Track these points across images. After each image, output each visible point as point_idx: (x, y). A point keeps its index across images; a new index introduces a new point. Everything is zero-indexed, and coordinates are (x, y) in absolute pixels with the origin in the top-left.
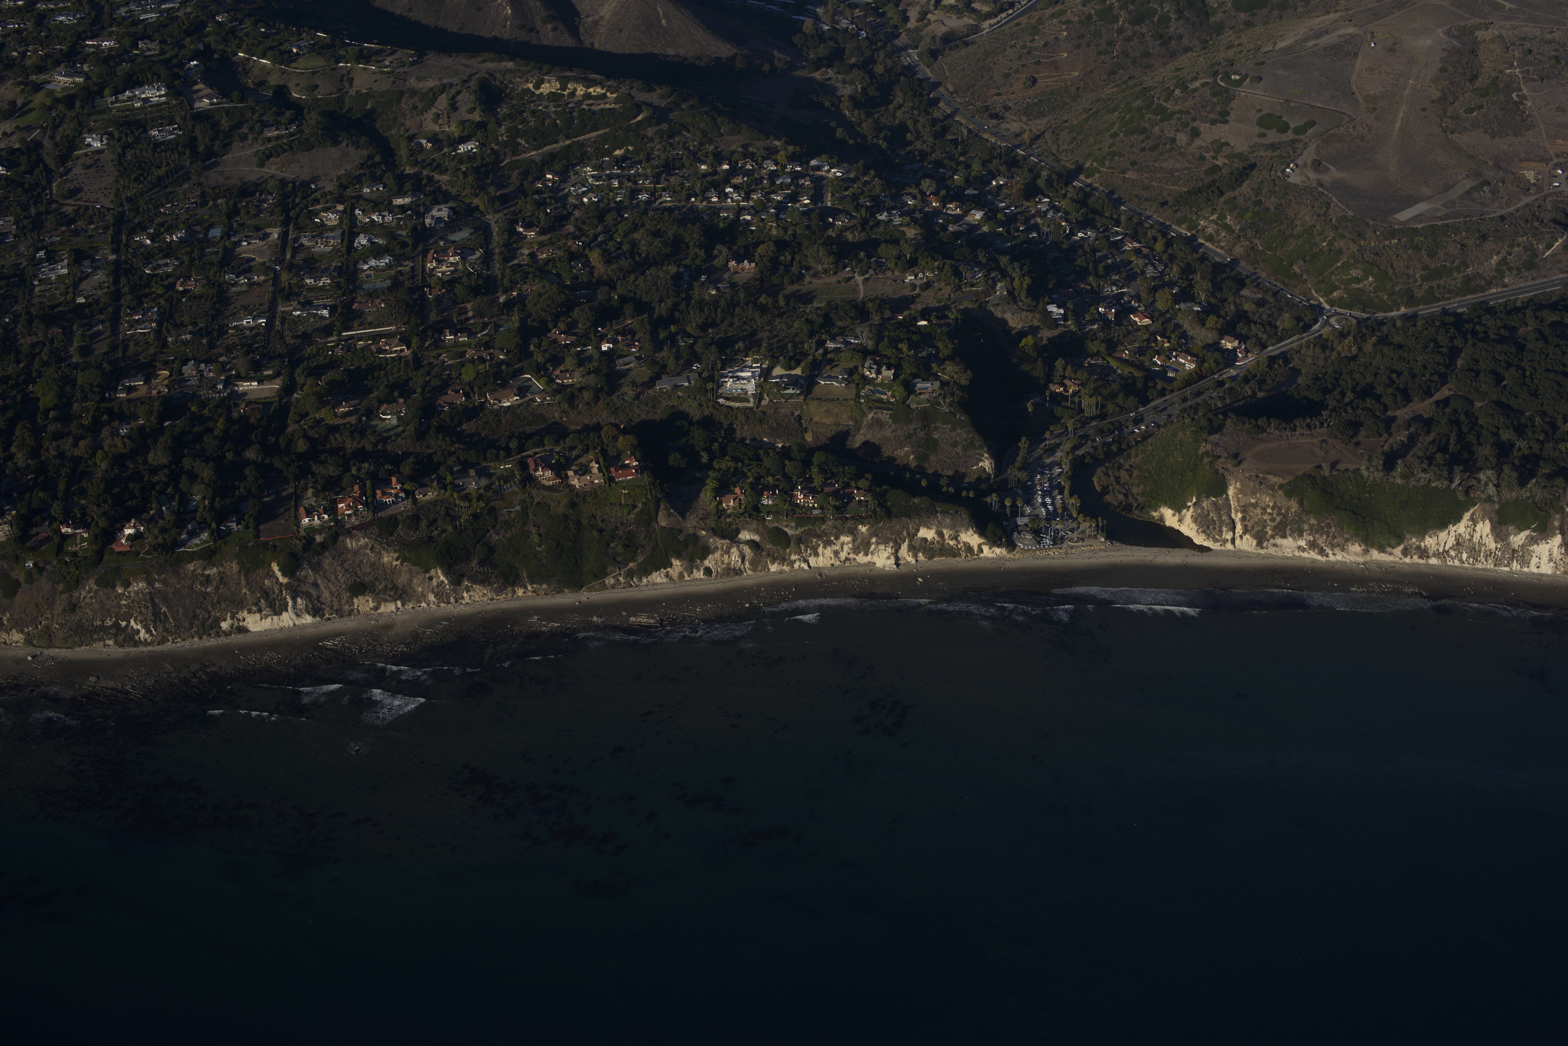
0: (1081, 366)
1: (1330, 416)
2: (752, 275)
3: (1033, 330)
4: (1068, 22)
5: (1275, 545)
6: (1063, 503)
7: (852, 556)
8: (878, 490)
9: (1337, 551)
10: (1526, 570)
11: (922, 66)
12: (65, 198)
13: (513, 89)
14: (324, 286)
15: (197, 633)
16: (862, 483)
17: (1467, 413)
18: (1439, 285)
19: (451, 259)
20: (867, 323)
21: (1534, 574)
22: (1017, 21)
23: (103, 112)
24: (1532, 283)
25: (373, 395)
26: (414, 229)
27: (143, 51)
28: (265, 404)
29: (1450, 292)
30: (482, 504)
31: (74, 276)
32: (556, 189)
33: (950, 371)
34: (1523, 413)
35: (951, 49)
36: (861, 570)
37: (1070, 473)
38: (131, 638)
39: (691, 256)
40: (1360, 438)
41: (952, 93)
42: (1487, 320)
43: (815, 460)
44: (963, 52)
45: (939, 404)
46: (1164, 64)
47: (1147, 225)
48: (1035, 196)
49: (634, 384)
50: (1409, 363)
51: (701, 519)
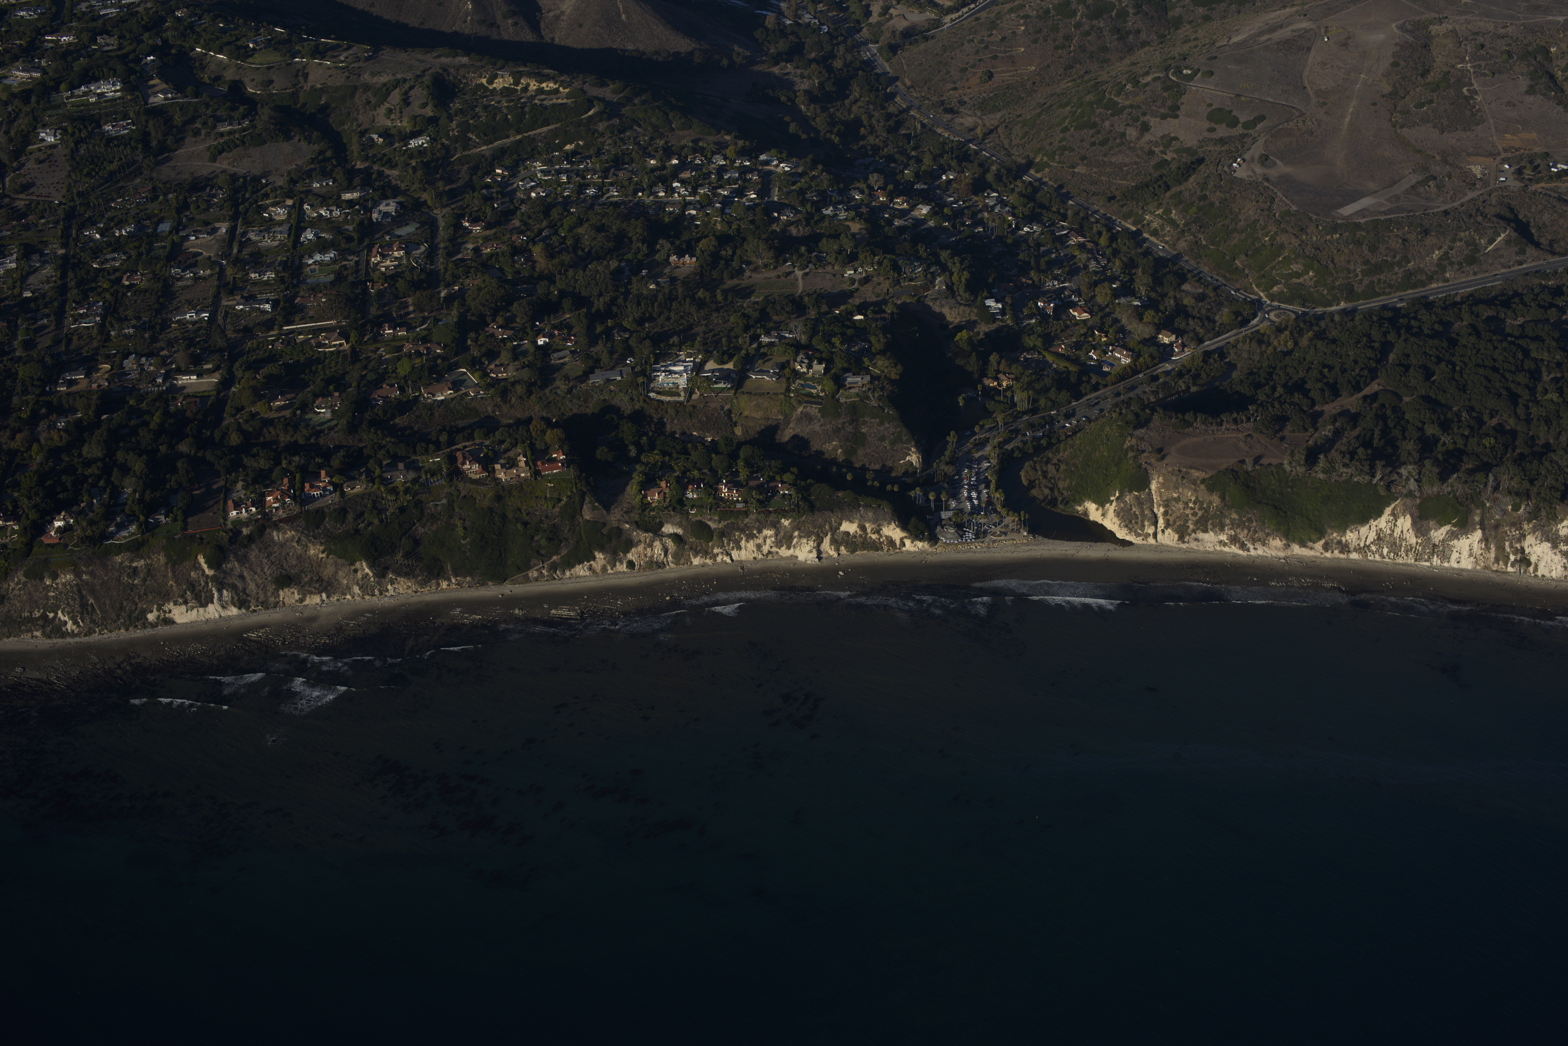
0: (1016, 360)
1: (1257, 411)
2: (692, 269)
3: (970, 325)
4: (1026, 17)
5: (1196, 540)
6: (989, 497)
7: (774, 549)
8: (803, 483)
9: (1258, 545)
10: (1446, 564)
11: (881, 60)
12: (17, 192)
13: (466, 84)
14: (268, 280)
15: (124, 624)
16: (787, 477)
17: (1395, 409)
18: (1379, 280)
19: (396, 254)
20: (803, 318)
21: (1454, 569)
22: (978, 15)
23: (58, 107)
24: (1473, 278)
25: (309, 389)
26: (361, 224)
27: (101, 46)
28: (203, 397)
29: (1391, 286)
30: (409, 497)
31: (22, 270)
32: (505, 184)
33: (881, 366)
34: (1450, 408)
35: (911, 44)
36: (783, 563)
37: (997, 468)
38: (58, 630)
39: (633, 251)
40: (1286, 432)
41: (909, 88)
42: (1424, 315)
43: (742, 454)
44: (922, 46)
45: (868, 398)
46: (1121, 59)
47: (1093, 220)
48: (984, 191)
49: (567, 378)
50: (1341, 357)
51: (626, 512)
